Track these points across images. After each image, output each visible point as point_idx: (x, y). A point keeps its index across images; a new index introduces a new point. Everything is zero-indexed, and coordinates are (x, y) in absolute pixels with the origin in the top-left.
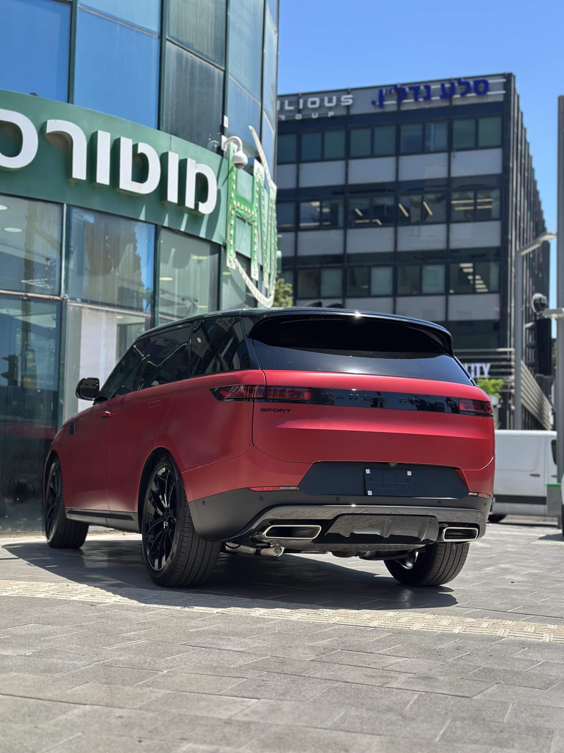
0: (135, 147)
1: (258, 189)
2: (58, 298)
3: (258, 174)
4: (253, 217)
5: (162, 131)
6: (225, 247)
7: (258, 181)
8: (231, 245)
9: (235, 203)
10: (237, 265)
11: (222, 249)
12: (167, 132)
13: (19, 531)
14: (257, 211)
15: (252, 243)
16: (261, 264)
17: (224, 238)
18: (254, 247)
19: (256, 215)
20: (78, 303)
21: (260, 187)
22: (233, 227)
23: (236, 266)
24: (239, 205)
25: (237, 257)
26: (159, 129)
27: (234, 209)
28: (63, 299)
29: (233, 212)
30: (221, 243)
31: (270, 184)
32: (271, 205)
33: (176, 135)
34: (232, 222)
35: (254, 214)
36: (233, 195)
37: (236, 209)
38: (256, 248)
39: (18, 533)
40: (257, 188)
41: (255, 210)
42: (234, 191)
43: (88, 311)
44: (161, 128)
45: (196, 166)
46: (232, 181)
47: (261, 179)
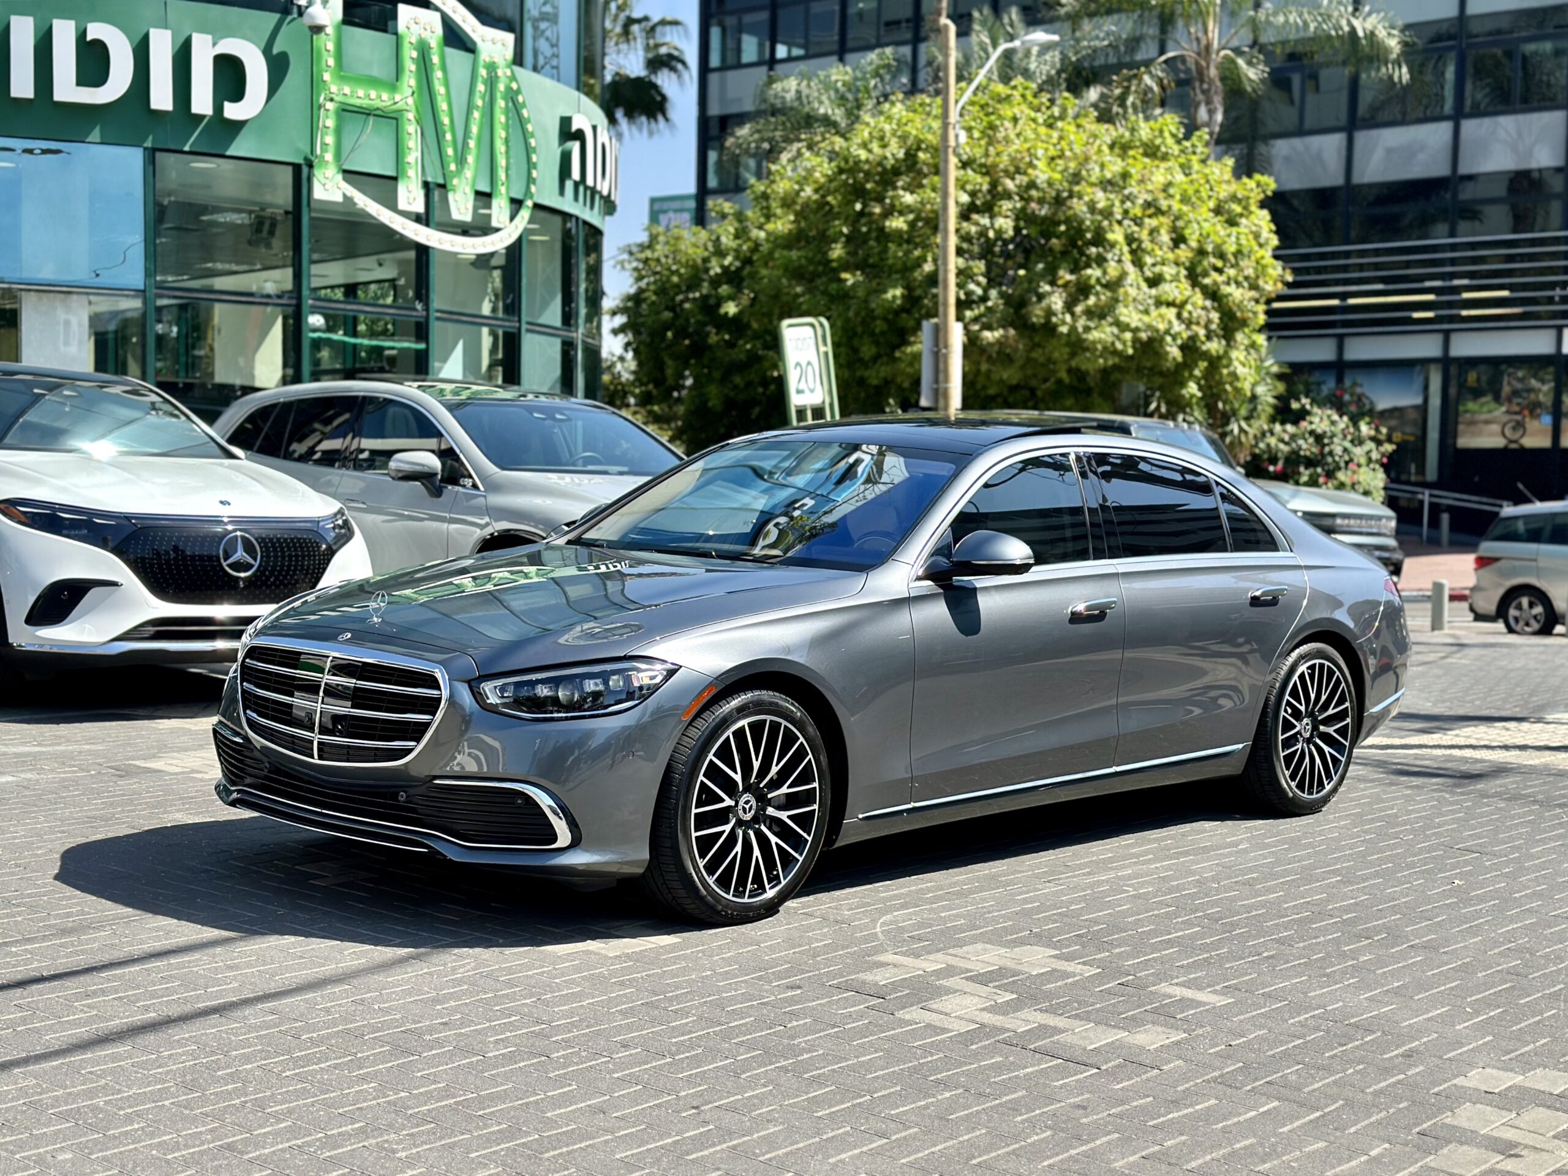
0: (82, 32)
1: (415, 54)
3: (413, 27)
4: (401, 104)
6: (310, 166)
7: (414, 41)
8: (326, 161)
9: (334, 88)
10: (349, 194)
11: (305, 170)
14: (415, 92)
15: (400, 150)
16: (441, 181)
17: (308, 151)
18: (404, 157)
19: (410, 101)
21: (423, 50)
22: (331, 131)
23: (345, 196)
24: (347, 90)
25: (344, 179)
27: (332, 100)
29: (331, 106)
30: (300, 160)
31: (475, 37)
32: (483, 72)
34: (330, 123)
35: (406, 98)
36: (327, 76)
37: (336, 98)
38: (413, 156)
40: (410, 54)
41: (409, 92)
42: (331, 68)
45: (214, 44)
46: (325, 53)
47: (426, 35)
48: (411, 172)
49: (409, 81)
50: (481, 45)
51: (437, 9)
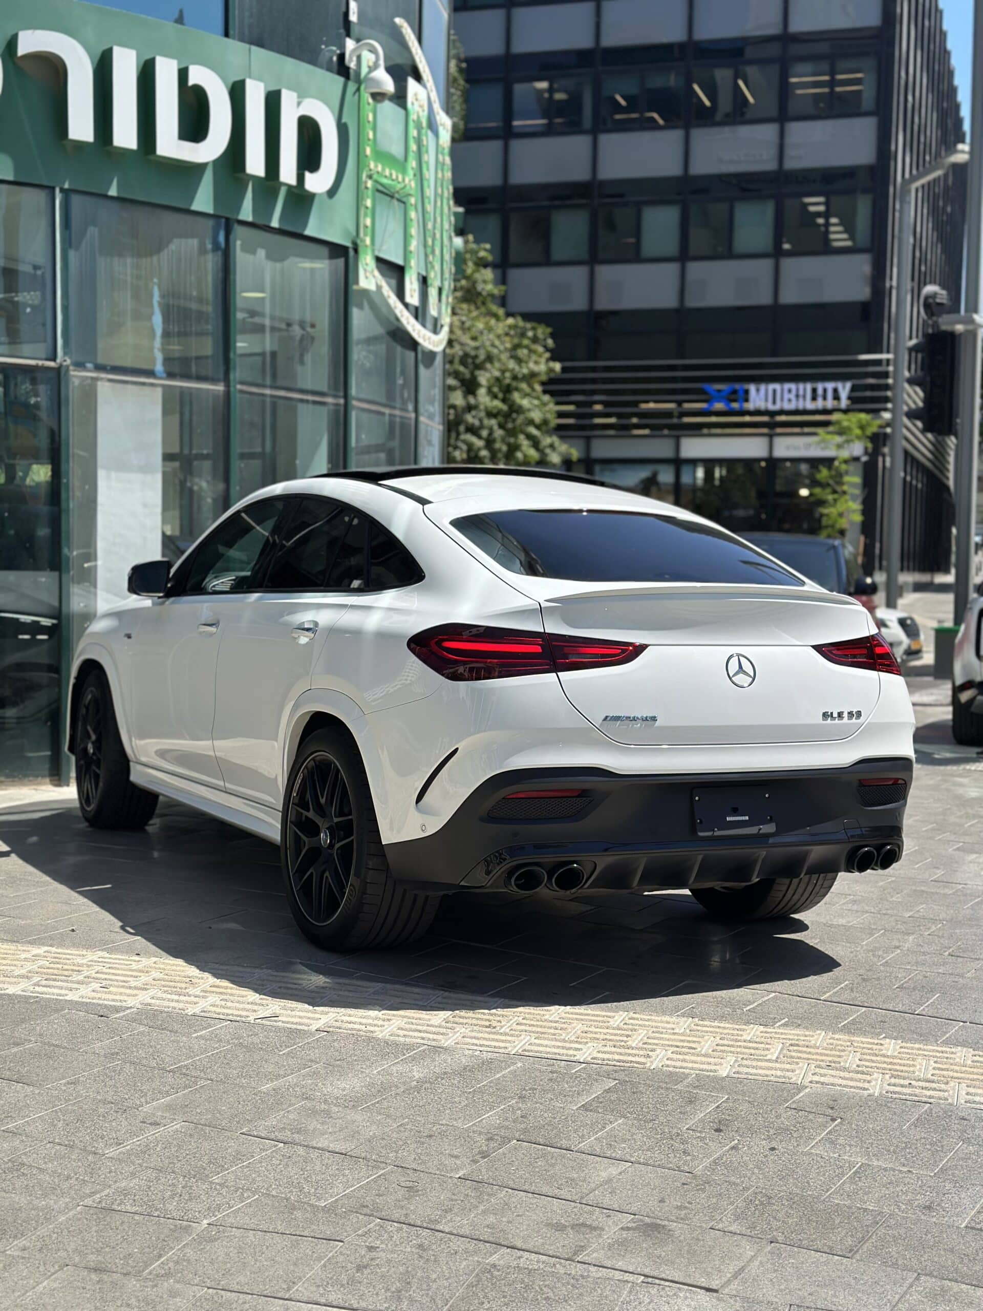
0: (183, 74)
1: (415, 133)
2: (51, 364)
3: (416, 104)
4: (408, 187)
5: (234, 39)
6: (356, 250)
7: (415, 117)
8: (366, 246)
9: (372, 165)
10: (379, 283)
11: (351, 253)
12: (242, 40)
14: (415, 175)
15: (406, 237)
16: (424, 273)
17: (354, 234)
18: (410, 245)
19: (413, 184)
20: (89, 371)
21: (419, 127)
22: (369, 212)
23: (376, 283)
24: (380, 168)
25: (378, 268)
26: (227, 35)
27: (370, 177)
28: (61, 366)
29: (370, 184)
30: (348, 244)
31: (438, 118)
32: (440, 157)
33: (261, 45)
34: (369, 203)
35: (410, 181)
36: (368, 151)
37: (375, 176)
38: (413, 245)
40: (413, 132)
41: (411, 173)
42: (370, 143)
43: (108, 384)
44: (231, 32)
45: (299, 104)
46: (367, 125)
47: (421, 113)
48: (413, 263)
49: (412, 163)
50: (441, 129)
51: (425, 86)
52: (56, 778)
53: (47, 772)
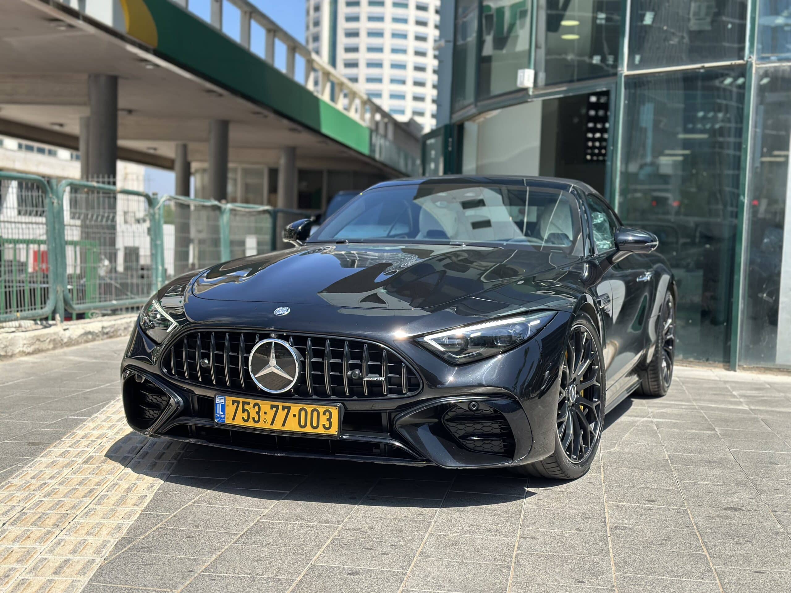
2: (741, 62)
13: (691, 359)
20: (774, 62)
28: (747, 61)
39: (691, 362)
52: (728, 364)
53: (722, 359)
